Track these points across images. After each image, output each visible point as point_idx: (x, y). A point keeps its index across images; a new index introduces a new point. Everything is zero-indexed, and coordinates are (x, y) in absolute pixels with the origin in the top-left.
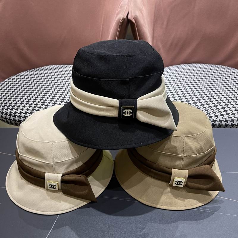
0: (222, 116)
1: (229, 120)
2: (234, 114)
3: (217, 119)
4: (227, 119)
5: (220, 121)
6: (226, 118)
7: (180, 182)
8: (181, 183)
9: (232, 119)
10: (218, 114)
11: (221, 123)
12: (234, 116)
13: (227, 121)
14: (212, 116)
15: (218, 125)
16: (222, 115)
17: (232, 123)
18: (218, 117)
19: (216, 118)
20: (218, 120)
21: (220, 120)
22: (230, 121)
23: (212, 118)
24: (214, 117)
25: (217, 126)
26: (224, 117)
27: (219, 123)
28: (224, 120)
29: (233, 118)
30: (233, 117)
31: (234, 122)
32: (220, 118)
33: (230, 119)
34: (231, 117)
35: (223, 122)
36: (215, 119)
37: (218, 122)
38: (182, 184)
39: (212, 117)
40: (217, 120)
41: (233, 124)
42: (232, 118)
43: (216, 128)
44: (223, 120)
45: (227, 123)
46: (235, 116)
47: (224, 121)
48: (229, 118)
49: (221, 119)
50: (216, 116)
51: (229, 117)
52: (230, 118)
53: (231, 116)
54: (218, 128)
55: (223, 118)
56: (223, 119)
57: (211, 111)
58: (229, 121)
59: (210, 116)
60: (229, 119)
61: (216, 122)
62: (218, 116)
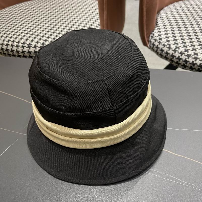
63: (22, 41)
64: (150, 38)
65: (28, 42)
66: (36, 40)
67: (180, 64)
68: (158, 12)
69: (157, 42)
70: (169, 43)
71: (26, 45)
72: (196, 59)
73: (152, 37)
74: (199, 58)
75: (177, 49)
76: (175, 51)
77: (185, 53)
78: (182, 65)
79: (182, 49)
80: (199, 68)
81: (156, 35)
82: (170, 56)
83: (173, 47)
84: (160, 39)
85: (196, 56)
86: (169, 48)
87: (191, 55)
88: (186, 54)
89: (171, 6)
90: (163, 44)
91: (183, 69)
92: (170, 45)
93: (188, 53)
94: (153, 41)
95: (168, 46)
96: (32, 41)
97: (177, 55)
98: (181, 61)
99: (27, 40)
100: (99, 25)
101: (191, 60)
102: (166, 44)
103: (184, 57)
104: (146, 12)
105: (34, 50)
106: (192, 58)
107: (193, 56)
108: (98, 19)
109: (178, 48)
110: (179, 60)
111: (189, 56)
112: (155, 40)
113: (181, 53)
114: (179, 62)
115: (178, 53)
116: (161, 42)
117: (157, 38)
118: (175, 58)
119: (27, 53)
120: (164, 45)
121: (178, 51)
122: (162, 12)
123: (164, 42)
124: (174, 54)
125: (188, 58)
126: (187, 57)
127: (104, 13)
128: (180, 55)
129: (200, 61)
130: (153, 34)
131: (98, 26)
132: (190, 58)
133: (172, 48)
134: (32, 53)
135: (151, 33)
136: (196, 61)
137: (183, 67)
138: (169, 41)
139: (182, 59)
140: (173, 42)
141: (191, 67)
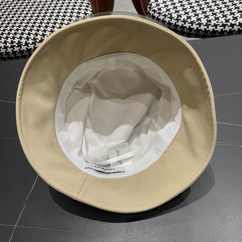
3: (235, 23)
10: (237, 16)
18: (237, 20)
19: (235, 20)
20: (237, 24)
24: (232, 20)
25: (236, 32)
27: (239, 27)
32: (240, 20)
36: (233, 22)
39: (230, 21)
54: (237, 34)
59: (227, 19)
61: (235, 27)
62: (238, 18)
63: (9, 40)
64: (148, 9)
65: (16, 40)
66: (25, 36)
67: (185, 32)
69: (157, 13)
70: (170, 13)
71: (15, 44)
72: (200, 24)
73: (150, 8)
74: (203, 24)
75: (179, 18)
76: (178, 20)
77: (187, 20)
78: (186, 34)
79: (184, 17)
80: (205, 33)
81: (154, 5)
82: (173, 26)
83: (175, 16)
84: (160, 9)
85: (199, 21)
86: (171, 18)
87: (195, 22)
88: (189, 22)
90: (163, 14)
91: (188, 37)
92: (171, 14)
93: (191, 20)
94: (152, 12)
95: (169, 16)
96: (21, 38)
97: (180, 23)
98: (185, 29)
99: (14, 38)
101: (195, 27)
102: (166, 14)
103: (187, 25)
105: (27, 48)
106: (196, 24)
107: (197, 23)
109: (180, 16)
110: (184, 29)
111: (192, 23)
112: (154, 11)
113: (184, 21)
114: (183, 31)
115: (181, 21)
116: (161, 12)
117: (156, 9)
118: (178, 27)
119: (19, 53)
120: (165, 16)
121: (180, 19)
123: (164, 12)
124: (177, 24)
125: (192, 25)
126: (190, 25)
128: (183, 23)
129: (204, 27)
130: (151, 5)
132: (194, 25)
133: (174, 18)
134: (24, 52)
135: (148, 4)
136: (200, 27)
137: (188, 35)
138: (168, 10)
139: (186, 27)
140: (174, 11)
141: (196, 33)
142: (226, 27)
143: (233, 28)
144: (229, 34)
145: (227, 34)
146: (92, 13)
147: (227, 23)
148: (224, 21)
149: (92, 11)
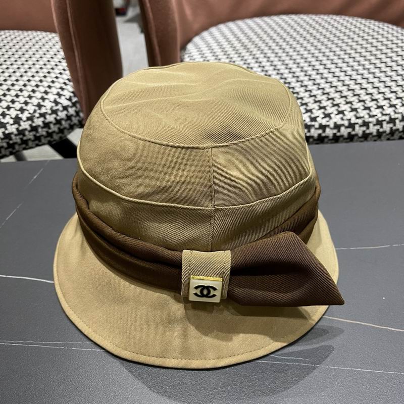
0: (341, 116)
1: (357, 123)
2: (368, 108)
3: (328, 123)
4: (353, 120)
5: (337, 127)
6: (350, 120)
7: (208, 288)
8: (213, 292)
9: (364, 122)
10: (331, 112)
11: (339, 131)
12: (369, 114)
13: (352, 126)
14: (318, 117)
15: (331, 136)
16: (342, 112)
17: (364, 131)
18: (330, 118)
19: (327, 119)
20: (332, 125)
21: (335, 123)
22: (361, 126)
23: (316, 121)
24: (323, 118)
25: (330, 140)
26: (345, 118)
27: (335, 131)
28: (346, 123)
29: (367, 119)
30: (367, 116)
31: (368, 128)
32: (336, 119)
33: (360, 121)
34: (362, 115)
35: (343, 129)
36: (324, 122)
37: (331, 129)
38: (214, 296)
39: (318, 119)
40: (328, 126)
41: (368, 132)
42: (364, 117)
43: (327, 143)
44: (343, 125)
45: (354, 129)
46: (371, 114)
47: (347, 127)
48: (357, 118)
49: (340, 122)
50: (328, 116)
51: (358, 115)
52: (360, 118)
53: (363, 113)
55: (342, 119)
56: (342, 122)
57: (316, 106)
58: (357, 127)
59: (313, 116)
60: (357, 121)
61: (328, 130)
62: (332, 115)
68: (183, 48)
89: (205, 34)
100: (68, 80)
104: (159, 47)
108: (66, 68)
122: (190, 47)
127: (74, 55)
131: (67, 82)
142: (313, 130)
143: (324, 131)
144: (318, 142)
145: (315, 142)
146: (72, 95)
147: (313, 123)
148: (308, 120)
149: (73, 92)
